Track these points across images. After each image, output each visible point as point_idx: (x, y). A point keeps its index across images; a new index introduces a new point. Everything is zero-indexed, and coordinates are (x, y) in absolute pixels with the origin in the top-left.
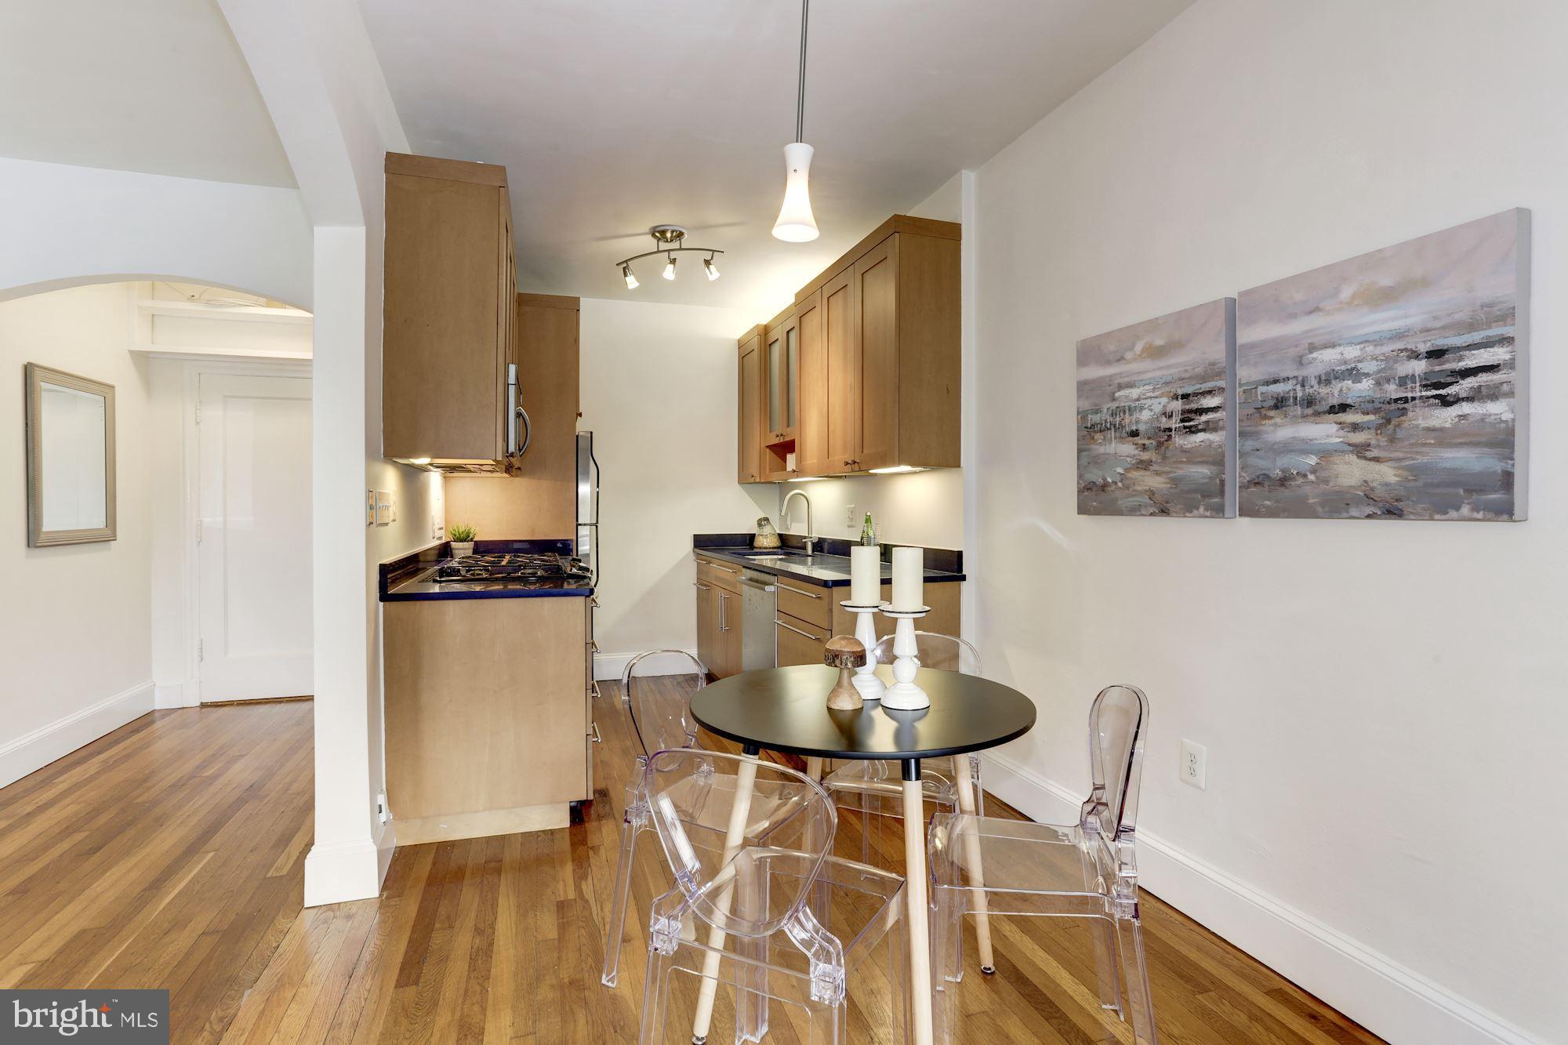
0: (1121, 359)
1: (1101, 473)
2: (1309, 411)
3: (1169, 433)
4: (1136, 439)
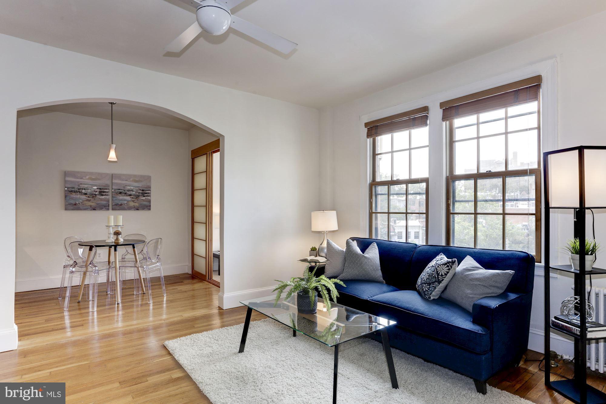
0: (81, 178)
1: (74, 201)
2: (126, 195)
3: (96, 195)
4: (86, 195)
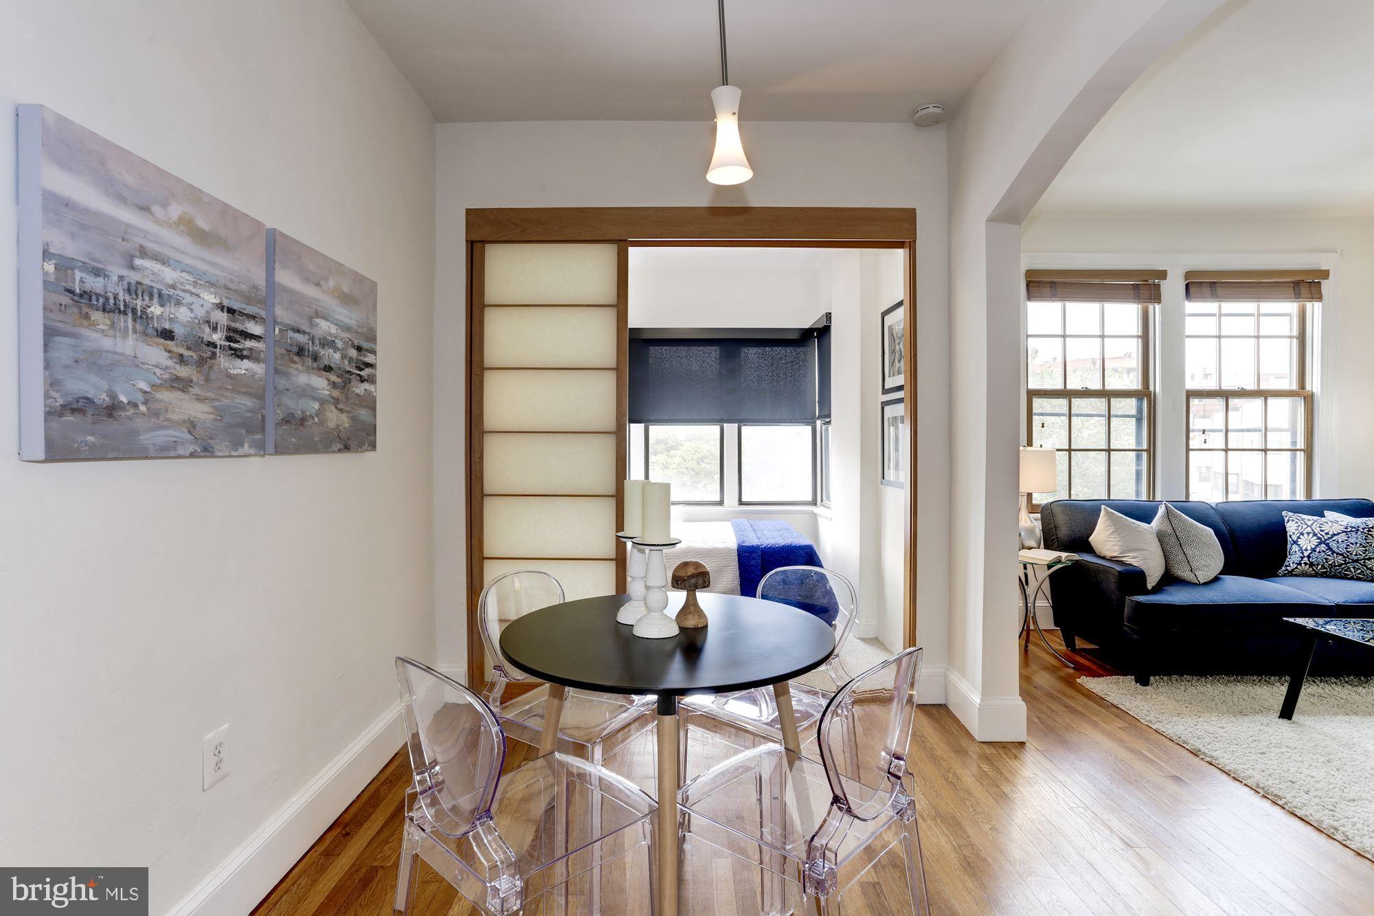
3: (212, 349)
4: (170, 344)
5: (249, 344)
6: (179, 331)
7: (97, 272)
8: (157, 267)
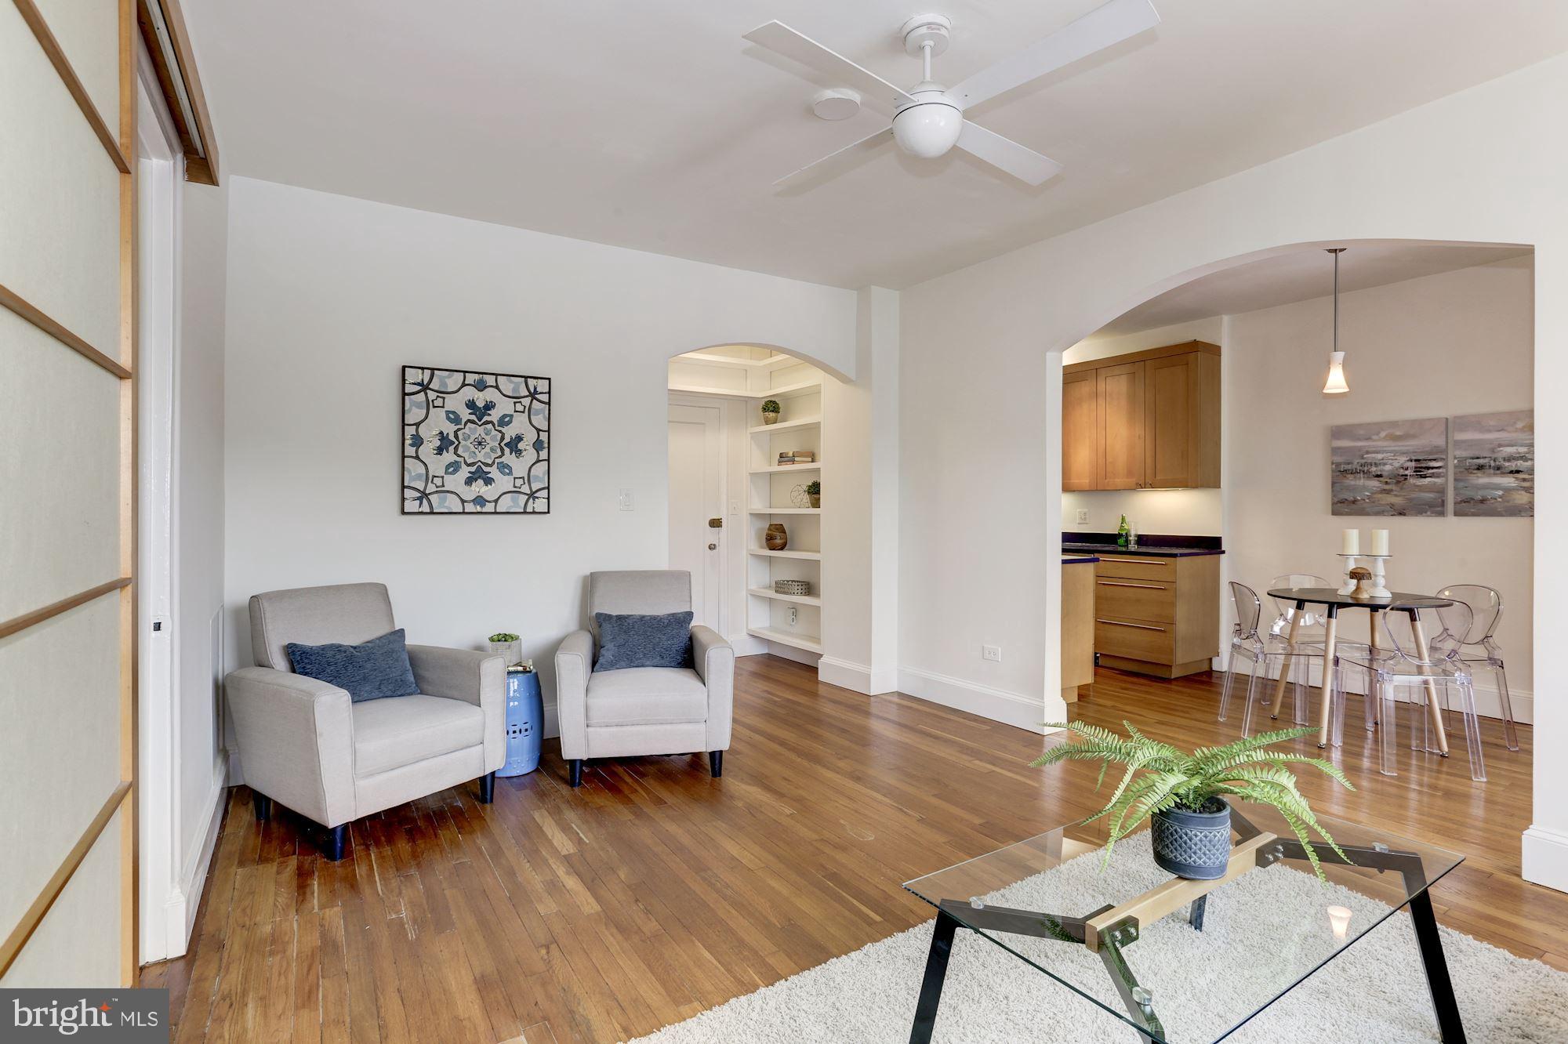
0: (1368, 439)
1: (1352, 494)
2: (1499, 472)
3: (1406, 477)
4: (1381, 479)
5: (1431, 471)
6: (1384, 474)
7: (1349, 464)
8: (1373, 455)
